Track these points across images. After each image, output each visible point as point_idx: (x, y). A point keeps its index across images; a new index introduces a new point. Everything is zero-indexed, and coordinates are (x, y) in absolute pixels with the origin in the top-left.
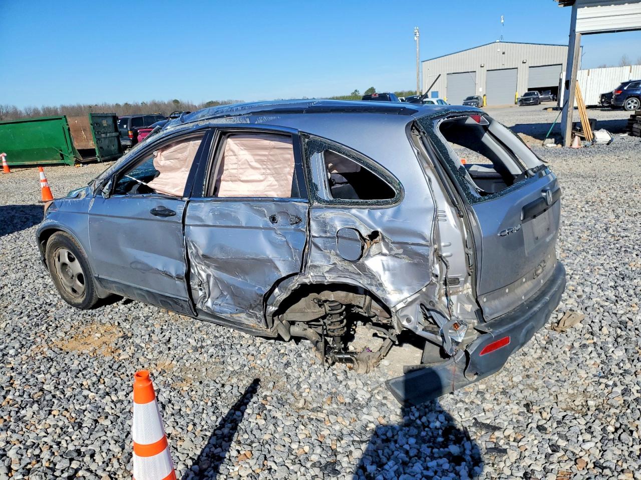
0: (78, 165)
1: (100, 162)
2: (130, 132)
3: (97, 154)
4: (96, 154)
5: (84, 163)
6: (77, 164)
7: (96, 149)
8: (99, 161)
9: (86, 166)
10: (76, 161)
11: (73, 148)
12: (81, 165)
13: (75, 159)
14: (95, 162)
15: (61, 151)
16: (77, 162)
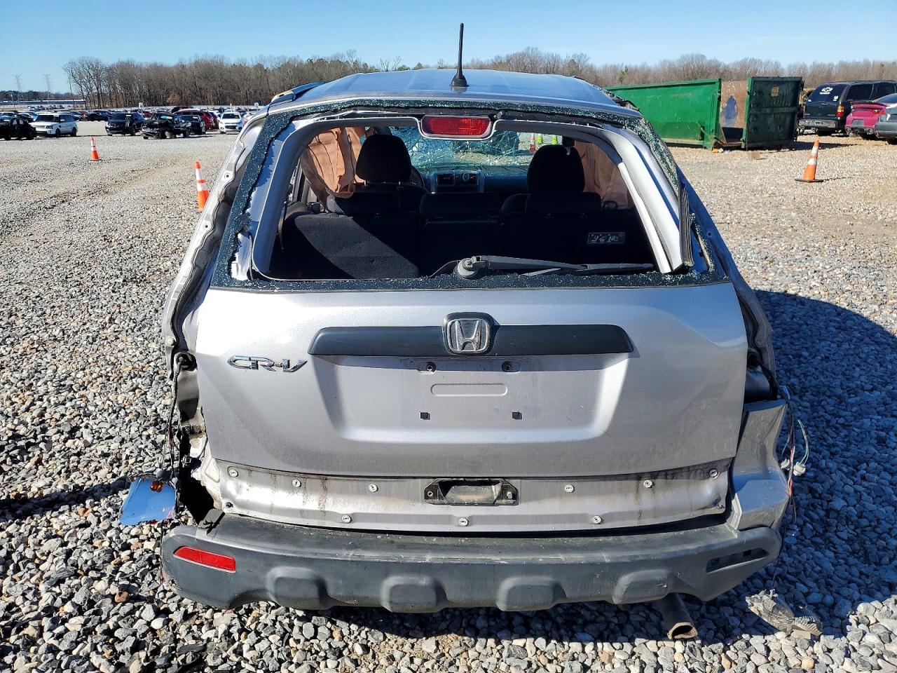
0: (716, 150)
1: (744, 149)
2: (840, 107)
3: (744, 137)
4: (741, 137)
5: (725, 149)
6: (715, 148)
7: (745, 128)
8: (743, 147)
9: (727, 152)
10: (716, 143)
11: (717, 125)
12: (721, 150)
13: (715, 140)
14: (739, 148)
15: (703, 128)
16: (717, 146)
